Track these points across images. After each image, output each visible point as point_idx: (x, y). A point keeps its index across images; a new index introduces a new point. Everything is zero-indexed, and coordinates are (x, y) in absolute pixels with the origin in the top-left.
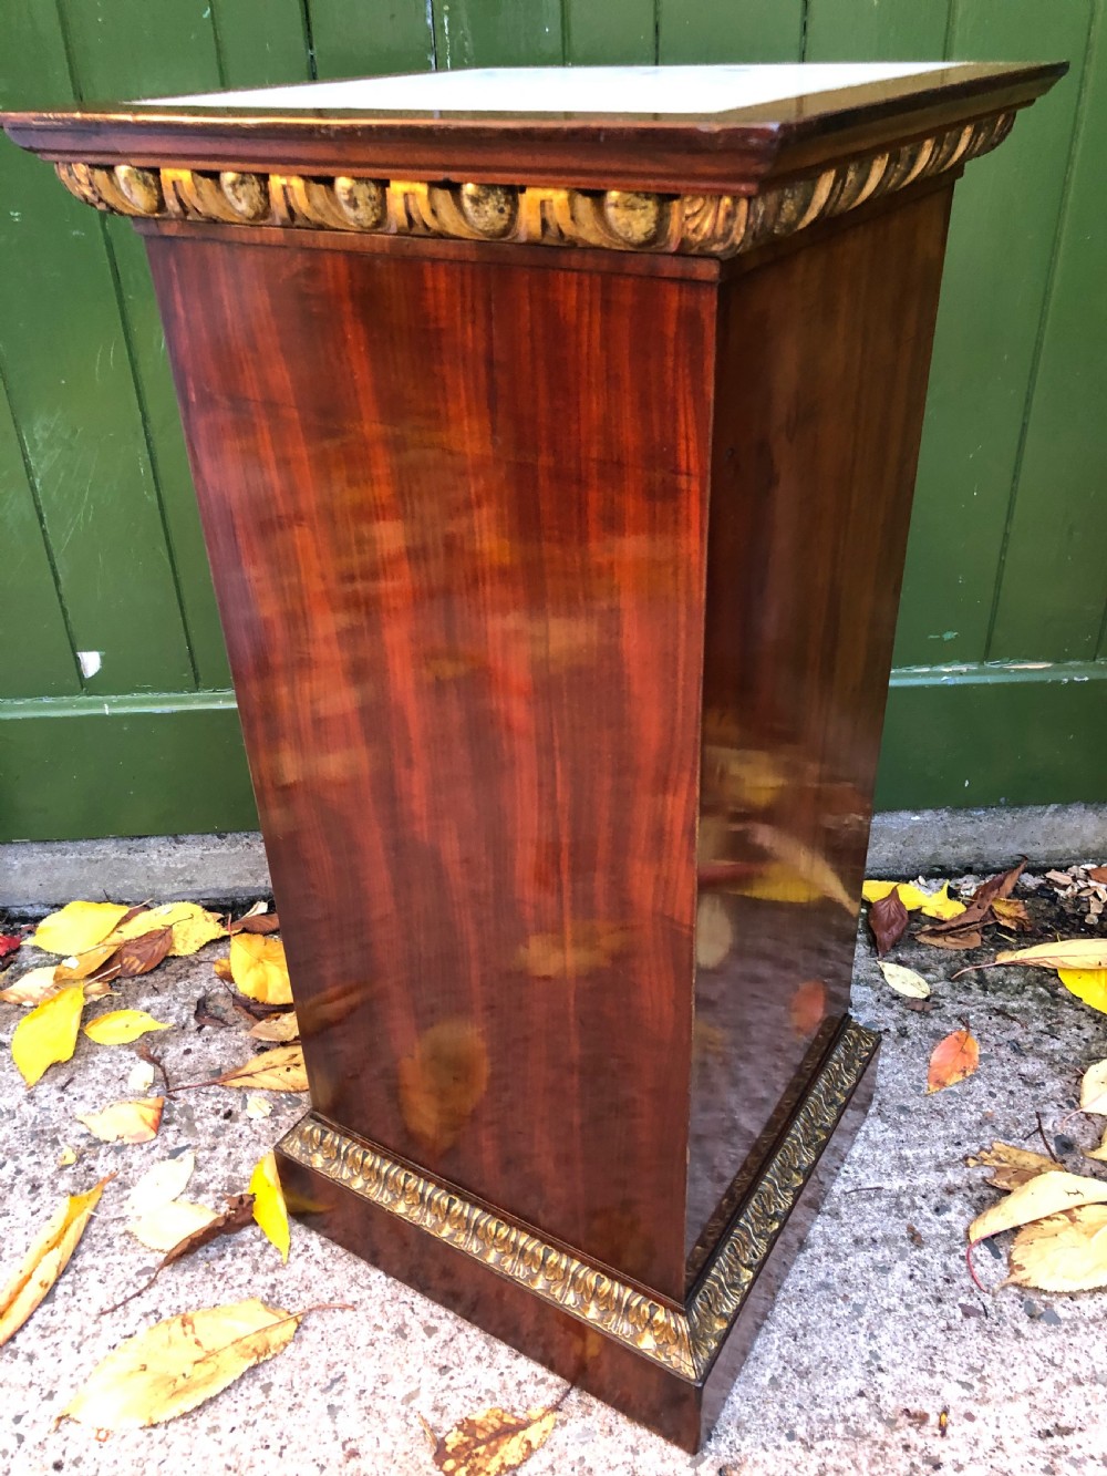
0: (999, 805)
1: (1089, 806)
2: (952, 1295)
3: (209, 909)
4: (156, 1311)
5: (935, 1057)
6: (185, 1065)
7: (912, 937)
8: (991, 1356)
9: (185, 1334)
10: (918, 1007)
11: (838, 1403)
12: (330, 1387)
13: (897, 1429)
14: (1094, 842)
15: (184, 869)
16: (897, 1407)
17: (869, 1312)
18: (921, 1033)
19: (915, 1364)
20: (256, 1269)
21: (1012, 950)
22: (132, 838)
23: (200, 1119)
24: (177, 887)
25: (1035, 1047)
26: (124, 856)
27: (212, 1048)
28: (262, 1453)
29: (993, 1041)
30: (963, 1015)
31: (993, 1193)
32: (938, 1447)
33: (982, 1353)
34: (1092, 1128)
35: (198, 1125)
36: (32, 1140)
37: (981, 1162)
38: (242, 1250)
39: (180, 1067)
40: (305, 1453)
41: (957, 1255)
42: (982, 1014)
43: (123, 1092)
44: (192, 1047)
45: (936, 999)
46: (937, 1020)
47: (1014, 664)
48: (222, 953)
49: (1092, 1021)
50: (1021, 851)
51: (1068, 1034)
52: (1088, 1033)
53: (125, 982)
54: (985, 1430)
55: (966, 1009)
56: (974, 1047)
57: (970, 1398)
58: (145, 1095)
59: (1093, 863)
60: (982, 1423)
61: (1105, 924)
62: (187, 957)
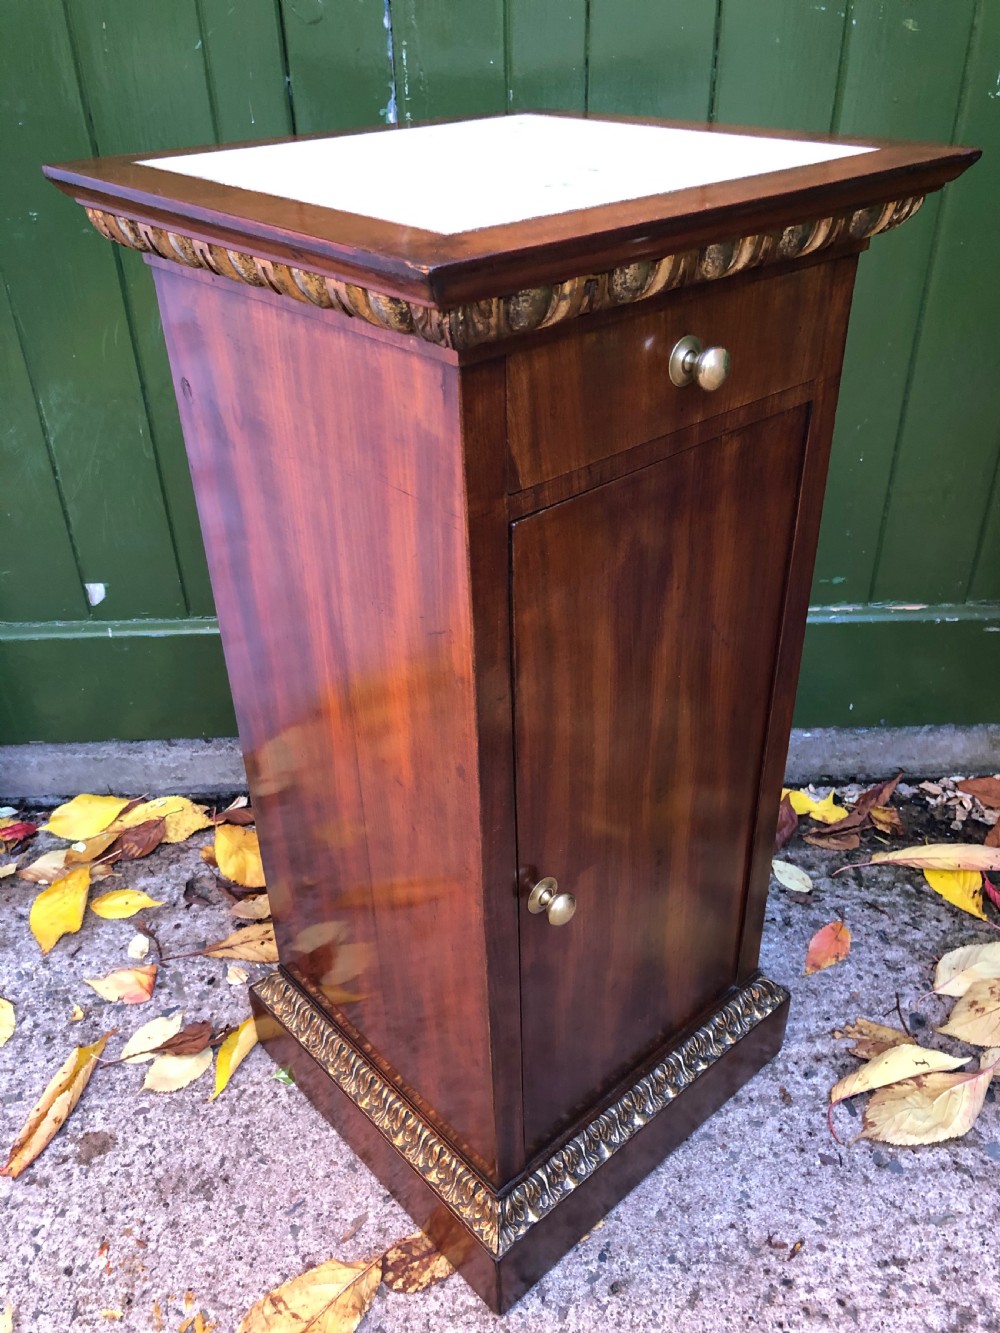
0: (880, 725)
1: (958, 726)
2: (813, 1146)
3: (197, 801)
4: (150, 1145)
5: (813, 943)
6: (176, 938)
7: (800, 838)
8: (844, 1198)
10: (802, 900)
11: (712, 1234)
12: (293, 1210)
13: (761, 1256)
14: (961, 757)
15: (177, 768)
16: (761, 1237)
17: (743, 1159)
18: (803, 923)
19: (778, 1203)
20: (233, 1112)
21: (885, 851)
22: (132, 740)
23: (187, 984)
24: (170, 783)
25: (900, 937)
26: (125, 756)
27: (199, 922)
28: (237, 1264)
29: (864, 930)
30: (839, 908)
31: (854, 1061)
32: (792, 1272)
33: (835, 1195)
34: (942, 1008)
35: (186, 989)
36: (47, 999)
37: (845, 1034)
39: (171, 940)
40: (272, 1264)
41: (820, 1113)
42: (856, 907)
43: (122, 960)
44: (181, 922)
45: (817, 893)
46: (817, 912)
47: (894, 605)
48: (208, 841)
49: (949, 915)
50: (900, 765)
51: (929, 925)
52: (946, 925)
53: (125, 865)
54: (833, 1259)
55: (842, 902)
56: (847, 936)
57: (822, 1233)
58: (141, 963)
59: (960, 775)
60: (832, 1254)
61: (969, 829)
62: (178, 844)
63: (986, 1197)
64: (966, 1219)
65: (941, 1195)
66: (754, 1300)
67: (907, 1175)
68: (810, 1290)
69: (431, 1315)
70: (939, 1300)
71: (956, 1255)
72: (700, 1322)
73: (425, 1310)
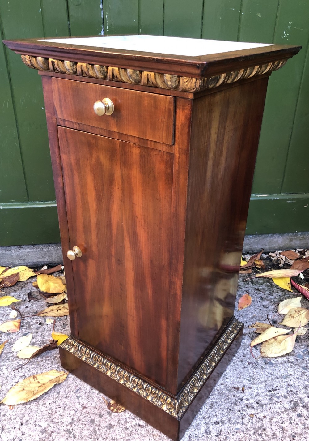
0: (256, 234)
1: (280, 234)
2: (245, 359)
3: (30, 268)
4: (24, 376)
5: (240, 301)
6: (26, 311)
8: (256, 373)
9: (35, 380)
12: (77, 391)
13: (231, 392)
14: (281, 244)
15: (22, 256)
16: (231, 386)
19: (236, 376)
20: (52, 363)
21: (260, 273)
22: (6, 246)
23: (32, 325)
24: (20, 262)
25: (267, 298)
26: (4, 252)
27: (34, 306)
28: (59, 409)
29: (255, 297)
30: (247, 291)
31: (256, 334)
32: (242, 395)
33: (253, 372)
34: (281, 317)
35: (32, 327)
37: (253, 327)
38: (48, 359)
39: (25, 312)
40: (71, 408)
41: (246, 350)
42: (252, 290)
43: (8, 319)
44: (28, 306)
45: (240, 287)
46: (240, 292)
47: (259, 195)
48: (35, 280)
49: (281, 291)
50: (262, 247)
51: (275, 294)
53: (5, 289)
54: (254, 391)
55: (248, 289)
56: (250, 298)
57: (250, 383)
58: (15, 319)
59: (281, 251)
60: (253, 389)
61: (285, 266)
62: (24, 281)
63: (298, 370)
64: (293, 376)
65: (285, 370)
66: (231, 404)
67: (274, 365)
68: (248, 400)
69: (127, 418)
70: (287, 400)
71: (291, 387)
72: (214, 412)
73: (125, 417)
